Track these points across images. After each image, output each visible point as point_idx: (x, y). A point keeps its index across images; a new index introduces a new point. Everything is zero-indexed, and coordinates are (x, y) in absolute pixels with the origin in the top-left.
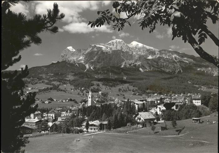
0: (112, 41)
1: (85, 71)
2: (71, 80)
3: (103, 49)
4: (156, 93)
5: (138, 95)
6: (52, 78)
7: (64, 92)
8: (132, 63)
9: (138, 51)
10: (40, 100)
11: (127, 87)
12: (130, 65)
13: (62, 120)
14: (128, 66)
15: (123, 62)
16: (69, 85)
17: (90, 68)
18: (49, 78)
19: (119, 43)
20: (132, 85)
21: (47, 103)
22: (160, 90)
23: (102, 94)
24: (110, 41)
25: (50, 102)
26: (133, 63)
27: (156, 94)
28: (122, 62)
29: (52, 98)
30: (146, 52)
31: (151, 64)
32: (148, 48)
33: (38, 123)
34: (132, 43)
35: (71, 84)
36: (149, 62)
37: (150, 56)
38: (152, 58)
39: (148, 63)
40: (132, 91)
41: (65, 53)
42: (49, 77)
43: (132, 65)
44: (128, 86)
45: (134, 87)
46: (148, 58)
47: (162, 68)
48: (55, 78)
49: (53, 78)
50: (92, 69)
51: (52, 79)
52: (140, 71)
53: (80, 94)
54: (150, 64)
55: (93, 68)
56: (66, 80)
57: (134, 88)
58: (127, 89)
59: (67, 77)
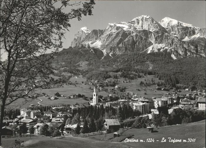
0: (137, 18)
1: (103, 58)
2: (84, 70)
3: (125, 29)
4: (188, 88)
5: (164, 90)
6: (62, 67)
7: (74, 86)
8: (161, 48)
9: (171, 30)
10: (46, 95)
11: (151, 80)
12: (159, 50)
13: (56, 120)
14: (156, 51)
15: (150, 46)
16: (81, 76)
17: (108, 54)
18: (60, 68)
19: (146, 20)
20: (158, 77)
21: (53, 99)
22: (193, 85)
23: (119, 88)
24: (135, 19)
25: (56, 99)
26: (163, 47)
27: (187, 90)
28: (148, 47)
29: (59, 93)
30: (181, 31)
31: (187, 48)
32: (185, 26)
33: (32, 123)
34: (163, 20)
35: (84, 76)
36: (185, 46)
37: (187, 37)
38: (189, 40)
39: (183, 47)
40: (156, 85)
41: (78, 36)
42: (59, 66)
43: (162, 50)
44: (152, 78)
45: (160, 79)
46: (183, 40)
47: (202, 53)
48: (66, 68)
49: (64, 68)
50: (111, 56)
51: (62, 69)
52: (172, 58)
53: (92, 88)
54: (185, 48)
55: (111, 54)
56: (78, 70)
57: (160, 81)
58: (151, 83)
59: (80, 67)
